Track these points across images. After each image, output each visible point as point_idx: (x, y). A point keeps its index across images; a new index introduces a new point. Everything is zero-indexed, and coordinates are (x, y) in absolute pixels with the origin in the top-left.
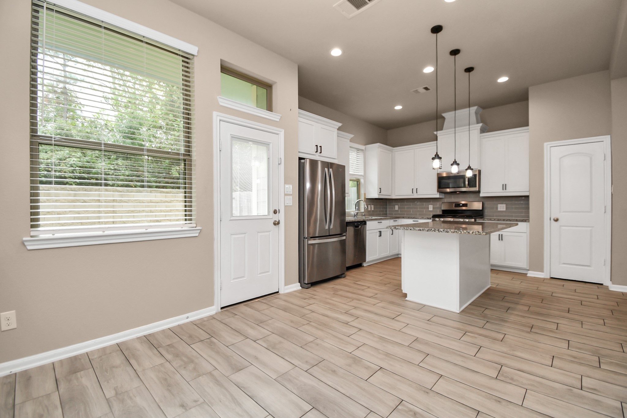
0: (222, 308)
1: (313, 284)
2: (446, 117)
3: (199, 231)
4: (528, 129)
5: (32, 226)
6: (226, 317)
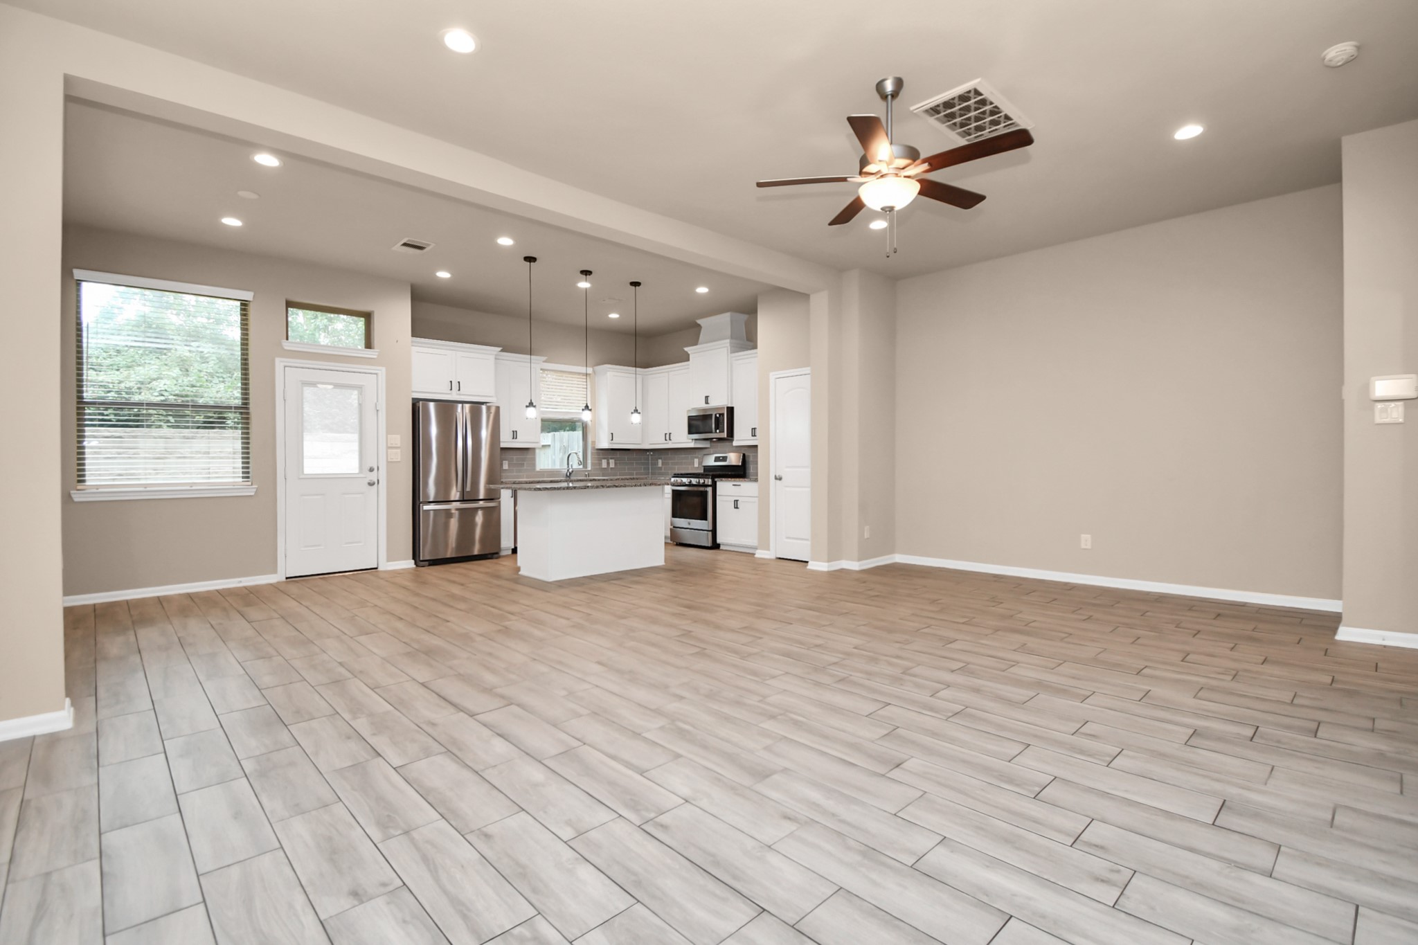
0: (287, 578)
1: (434, 562)
2: (702, 325)
3: (255, 490)
4: (756, 353)
5: (79, 481)
6: (294, 589)
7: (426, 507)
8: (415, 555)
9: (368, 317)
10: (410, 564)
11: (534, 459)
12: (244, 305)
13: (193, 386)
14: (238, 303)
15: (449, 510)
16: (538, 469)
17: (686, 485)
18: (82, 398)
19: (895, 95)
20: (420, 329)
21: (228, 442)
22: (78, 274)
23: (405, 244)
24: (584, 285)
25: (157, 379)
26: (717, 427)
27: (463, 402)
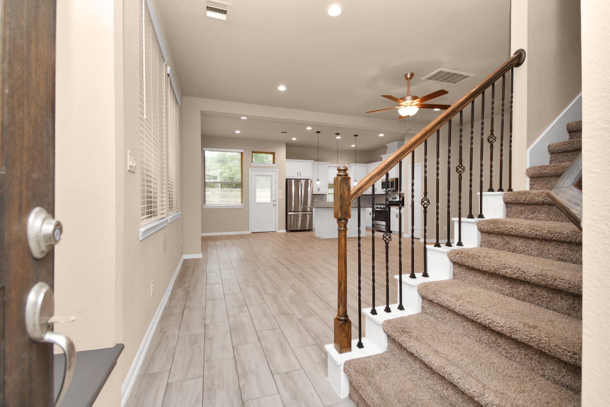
0: (252, 232)
1: (290, 231)
2: (387, 146)
3: (244, 206)
5: (204, 203)
6: (253, 235)
7: (290, 213)
8: (286, 229)
9: (273, 154)
10: (285, 231)
11: (326, 198)
12: (242, 153)
13: (233, 175)
14: (240, 153)
15: (298, 214)
16: (327, 201)
17: (379, 208)
18: (205, 181)
19: (411, 78)
20: (289, 156)
21: (237, 192)
22: (204, 149)
23: (281, 132)
24: (338, 137)
25: (224, 173)
26: (392, 186)
27: (303, 179)
